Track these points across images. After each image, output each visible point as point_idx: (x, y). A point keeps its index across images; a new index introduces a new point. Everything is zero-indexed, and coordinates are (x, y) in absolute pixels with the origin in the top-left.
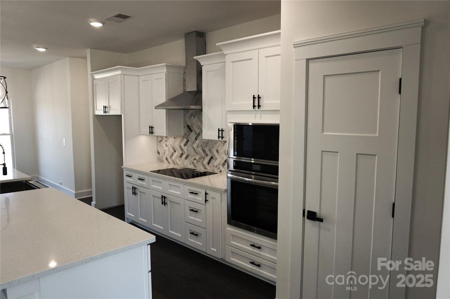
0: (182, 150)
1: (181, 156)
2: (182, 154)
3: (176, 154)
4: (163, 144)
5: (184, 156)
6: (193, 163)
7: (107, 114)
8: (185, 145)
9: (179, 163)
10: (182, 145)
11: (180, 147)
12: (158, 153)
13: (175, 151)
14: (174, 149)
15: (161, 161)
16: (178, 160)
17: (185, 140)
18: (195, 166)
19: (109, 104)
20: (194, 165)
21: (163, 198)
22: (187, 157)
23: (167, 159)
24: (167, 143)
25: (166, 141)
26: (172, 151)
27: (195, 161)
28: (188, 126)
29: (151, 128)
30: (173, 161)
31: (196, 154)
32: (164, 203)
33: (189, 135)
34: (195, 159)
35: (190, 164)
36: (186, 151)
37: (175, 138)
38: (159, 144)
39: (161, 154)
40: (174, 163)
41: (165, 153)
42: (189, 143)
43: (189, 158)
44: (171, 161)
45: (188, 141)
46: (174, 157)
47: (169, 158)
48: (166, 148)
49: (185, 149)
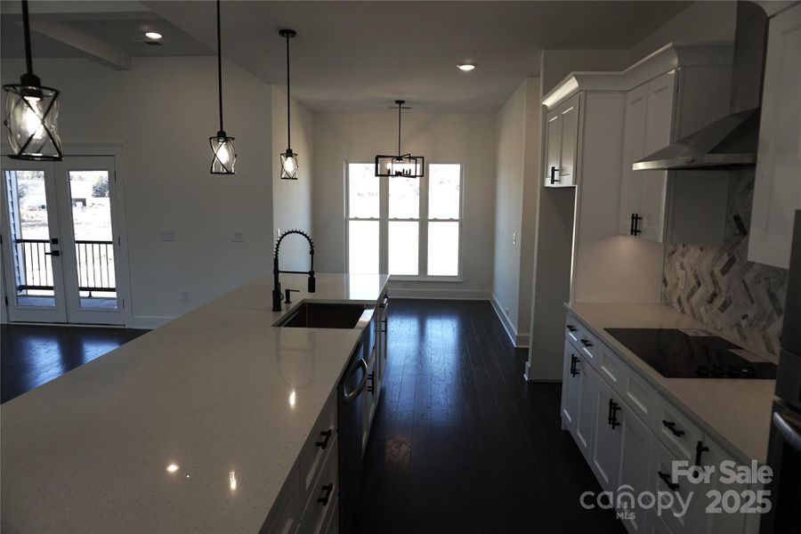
0: (715, 283)
1: (711, 301)
2: (714, 295)
3: (700, 293)
4: (677, 260)
5: (718, 302)
6: (738, 325)
7: (556, 185)
8: (724, 271)
9: (706, 319)
10: (717, 271)
11: (712, 274)
12: (665, 281)
13: (699, 285)
14: (696, 277)
15: (667, 304)
16: (702, 310)
17: (726, 258)
18: (744, 338)
19: (561, 164)
20: (740, 332)
21: (614, 407)
22: (724, 306)
23: (679, 300)
24: (685, 260)
25: (683, 255)
26: (693, 282)
27: (744, 323)
28: (737, 218)
29: (635, 218)
30: (692, 310)
31: (749, 302)
32: (613, 421)
33: (738, 243)
34: (745, 317)
35: (732, 327)
36: (724, 289)
37: (702, 249)
38: (667, 260)
39: (670, 287)
40: (694, 316)
41: (677, 284)
42: (735, 268)
43: (731, 307)
44: (687, 310)
45: (731, 261)
46: (694, 300)
47: (684, 301)
48: (681, 273)
49: (723, 281)
